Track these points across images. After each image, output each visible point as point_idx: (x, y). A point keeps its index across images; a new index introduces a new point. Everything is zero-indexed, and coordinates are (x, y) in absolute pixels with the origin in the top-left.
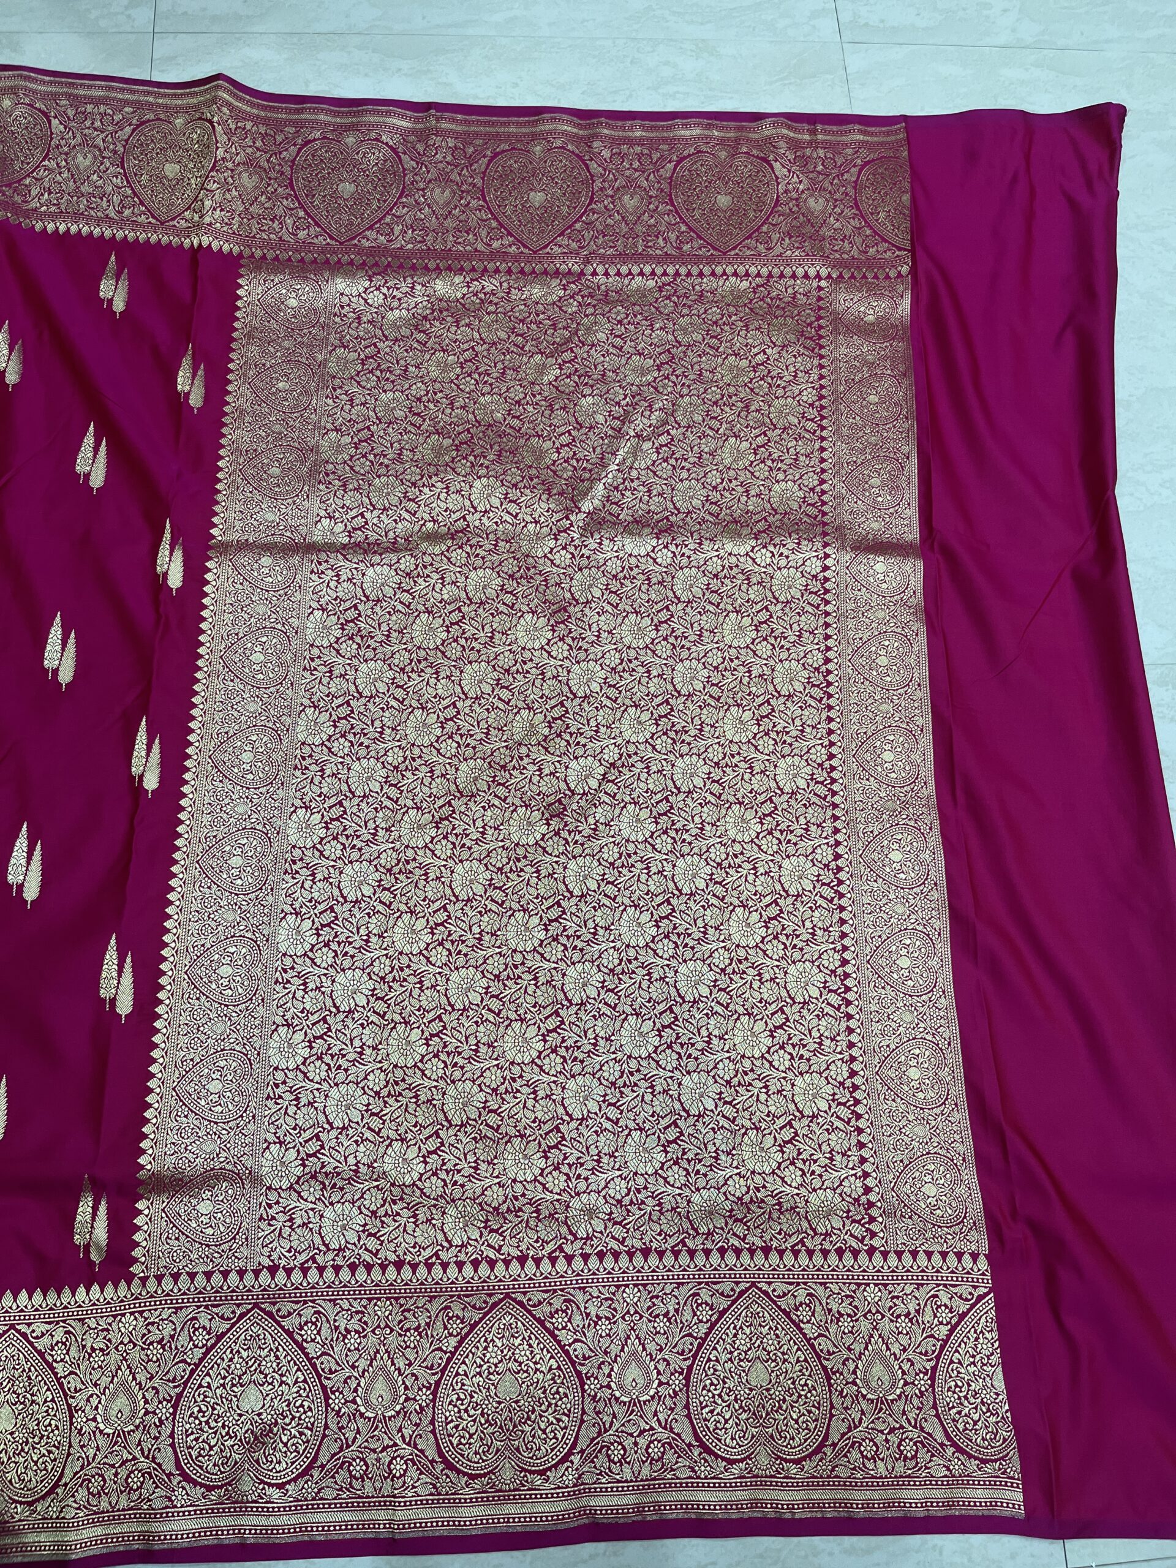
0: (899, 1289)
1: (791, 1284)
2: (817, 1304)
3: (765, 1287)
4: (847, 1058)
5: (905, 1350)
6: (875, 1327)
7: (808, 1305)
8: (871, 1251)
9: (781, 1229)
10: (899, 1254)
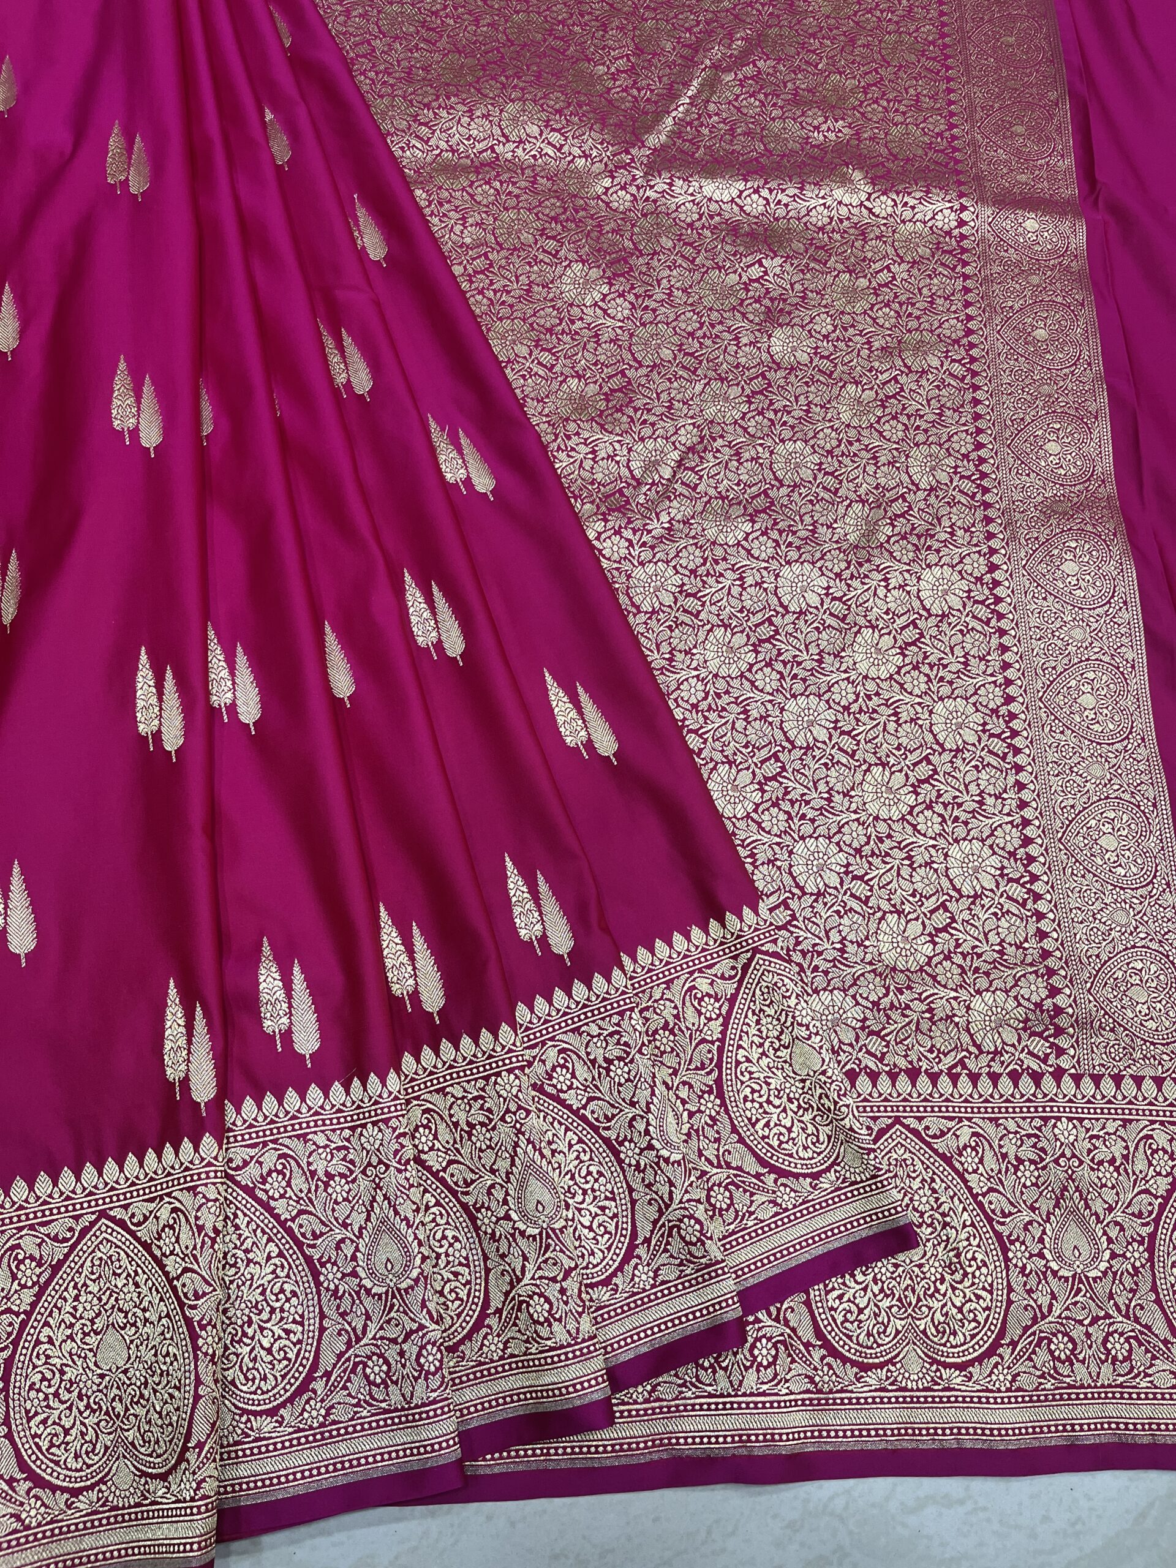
0: (1099, 1125)
1: (951, 1119)
2: (987, 1147)
3: (913, 1124)
4: (1018, 821)
5: (1110, 1209)
6: (1070, 1177)
7: (973, 1149)
8: (1058, 1074)
9: (933, 1046)
10: (1097, 1079)
